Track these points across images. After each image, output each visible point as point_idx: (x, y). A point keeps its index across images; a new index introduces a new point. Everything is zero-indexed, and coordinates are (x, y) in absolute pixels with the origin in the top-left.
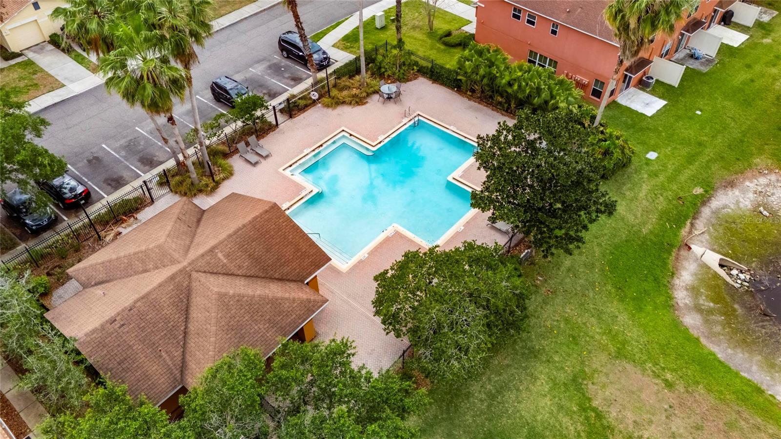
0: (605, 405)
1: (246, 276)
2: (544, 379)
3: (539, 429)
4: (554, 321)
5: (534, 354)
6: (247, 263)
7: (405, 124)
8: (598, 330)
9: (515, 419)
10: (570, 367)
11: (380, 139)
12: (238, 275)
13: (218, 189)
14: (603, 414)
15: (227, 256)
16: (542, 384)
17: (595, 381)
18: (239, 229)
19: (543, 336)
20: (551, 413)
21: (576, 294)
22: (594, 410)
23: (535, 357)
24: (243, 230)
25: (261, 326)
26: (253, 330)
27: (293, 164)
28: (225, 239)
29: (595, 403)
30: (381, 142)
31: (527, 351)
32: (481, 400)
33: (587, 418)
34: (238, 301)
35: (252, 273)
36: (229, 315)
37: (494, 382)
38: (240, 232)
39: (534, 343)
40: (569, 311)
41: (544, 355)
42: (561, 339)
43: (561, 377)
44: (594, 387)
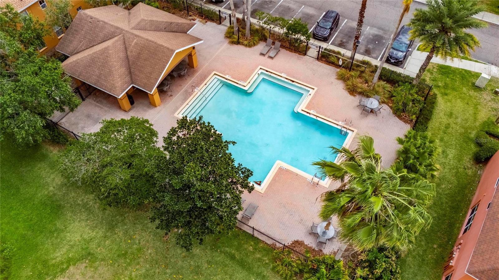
0: (69, 274)
1: (127, 57)
2: (92, 235)
3: (62, 235)
4: (139, 240)
5: (112, 227)
6: (134, 54)
7: (338, 125)
8: (133, 274)
9: (70, 220)
10: (101, 252)
11: (311, 112)
12: (127, 53)
13: (236, 45)
14: (64, 273)
15: (136, 44)
16: (89, 233)
17: (88, 269)
18: (153, 42)
19: (126, 232)
20: (70, 241)
21: (166, 258)
22: (68, 267)
23: (110, 229)
24: (153, 44)
25: (97, 72)
26: (94, 69)
27: (269, 72)
28: (144, 39)
29: (71, 268)
30: (309, 113)
31: (114, 223)
32: (83, 200)
33: (62, 263)
34: (107, 56)
35: (131, 58)
36: (99, 56)
37: (94, 206)
38: (151, 43)
39: (120, 228)
40: (149, 251)
41: (111, 234)
42: (123, 245)
43: (93, 246)
44: (84, 267)
